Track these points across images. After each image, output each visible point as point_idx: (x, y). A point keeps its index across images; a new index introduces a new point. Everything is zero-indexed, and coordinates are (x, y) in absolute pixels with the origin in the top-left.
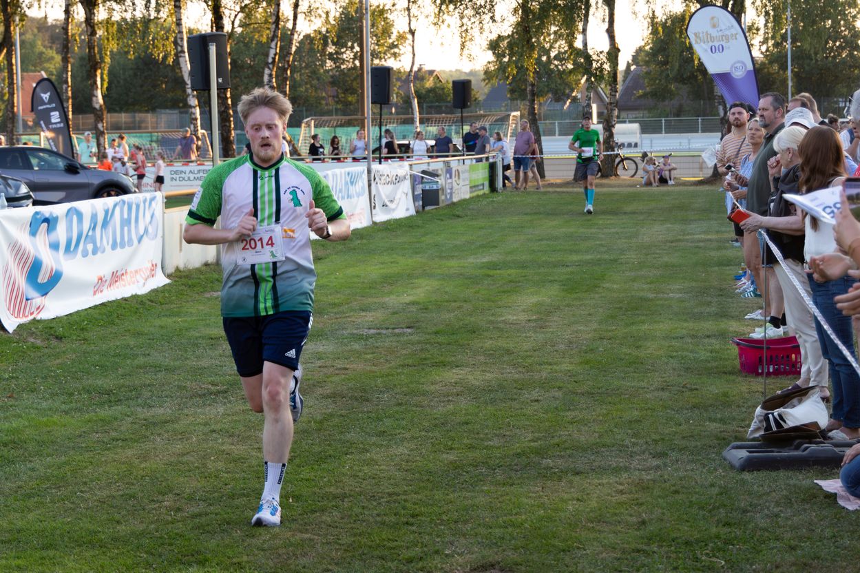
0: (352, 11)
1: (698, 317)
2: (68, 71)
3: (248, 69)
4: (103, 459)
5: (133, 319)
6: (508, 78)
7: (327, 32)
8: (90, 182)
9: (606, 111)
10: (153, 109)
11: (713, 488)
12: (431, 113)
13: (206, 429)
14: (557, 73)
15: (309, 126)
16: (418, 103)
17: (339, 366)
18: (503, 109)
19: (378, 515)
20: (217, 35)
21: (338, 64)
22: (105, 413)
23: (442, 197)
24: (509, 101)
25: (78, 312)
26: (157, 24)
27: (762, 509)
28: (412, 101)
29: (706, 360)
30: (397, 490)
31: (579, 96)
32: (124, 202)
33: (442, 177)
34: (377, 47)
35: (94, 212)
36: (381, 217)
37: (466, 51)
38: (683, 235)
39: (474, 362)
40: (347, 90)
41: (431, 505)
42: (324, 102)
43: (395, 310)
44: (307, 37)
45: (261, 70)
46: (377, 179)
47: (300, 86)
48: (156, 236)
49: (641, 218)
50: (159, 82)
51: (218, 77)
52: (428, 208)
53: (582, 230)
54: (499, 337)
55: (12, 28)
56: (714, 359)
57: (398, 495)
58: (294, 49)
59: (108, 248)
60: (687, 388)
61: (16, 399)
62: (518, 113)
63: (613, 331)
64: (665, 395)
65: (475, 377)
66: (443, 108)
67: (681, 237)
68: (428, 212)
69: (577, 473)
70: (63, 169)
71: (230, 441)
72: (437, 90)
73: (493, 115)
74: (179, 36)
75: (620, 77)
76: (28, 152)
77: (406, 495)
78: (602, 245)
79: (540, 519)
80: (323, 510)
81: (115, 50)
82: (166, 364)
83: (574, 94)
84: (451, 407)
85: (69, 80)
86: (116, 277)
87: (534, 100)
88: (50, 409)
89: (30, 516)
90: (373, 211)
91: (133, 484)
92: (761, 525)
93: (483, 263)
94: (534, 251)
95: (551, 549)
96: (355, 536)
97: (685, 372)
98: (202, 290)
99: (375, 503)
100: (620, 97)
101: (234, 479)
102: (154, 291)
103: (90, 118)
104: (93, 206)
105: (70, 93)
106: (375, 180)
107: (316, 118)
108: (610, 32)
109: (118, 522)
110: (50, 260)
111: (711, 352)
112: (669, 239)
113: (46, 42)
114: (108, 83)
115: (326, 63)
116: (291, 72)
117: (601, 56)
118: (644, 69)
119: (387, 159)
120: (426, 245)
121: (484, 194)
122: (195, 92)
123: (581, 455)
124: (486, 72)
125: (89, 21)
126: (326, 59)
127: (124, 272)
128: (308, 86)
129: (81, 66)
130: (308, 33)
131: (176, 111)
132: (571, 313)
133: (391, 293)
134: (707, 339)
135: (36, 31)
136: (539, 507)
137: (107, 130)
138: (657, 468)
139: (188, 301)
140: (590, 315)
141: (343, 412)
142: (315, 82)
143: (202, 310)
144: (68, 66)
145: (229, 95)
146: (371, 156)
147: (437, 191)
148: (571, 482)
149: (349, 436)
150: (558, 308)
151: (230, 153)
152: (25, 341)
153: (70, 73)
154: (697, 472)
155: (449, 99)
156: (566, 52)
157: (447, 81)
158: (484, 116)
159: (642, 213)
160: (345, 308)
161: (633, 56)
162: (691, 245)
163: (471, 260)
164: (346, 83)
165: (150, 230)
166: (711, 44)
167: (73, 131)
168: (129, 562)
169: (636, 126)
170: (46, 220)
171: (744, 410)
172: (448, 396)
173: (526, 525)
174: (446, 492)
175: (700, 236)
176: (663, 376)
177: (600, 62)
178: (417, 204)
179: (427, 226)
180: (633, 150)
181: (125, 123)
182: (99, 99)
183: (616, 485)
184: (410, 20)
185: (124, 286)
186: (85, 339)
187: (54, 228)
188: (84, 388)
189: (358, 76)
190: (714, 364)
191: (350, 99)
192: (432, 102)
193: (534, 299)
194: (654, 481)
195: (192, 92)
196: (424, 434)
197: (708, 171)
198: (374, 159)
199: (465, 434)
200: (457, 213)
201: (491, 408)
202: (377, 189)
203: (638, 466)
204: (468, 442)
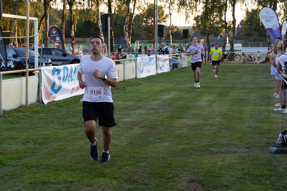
0: (152, 7)
1: (260, 105)
3: (119, 25)
4: (74, 144)
6: (201, 29)
7: (144, 13)
8: (70, 59)
9: (231, 40)
10: (89, 37)
11: (265, 159)
12: (175, 40)
14: (216, 28)
15: (137, 43)
16: (172, 36)
17: (147, 118)
18: (199, 38)
19: (159, 164)
20: (110, 14)
21: (147, 24)
22: (74, 130)
23: (179, 66)
24: (200, 36)
25: (66, 99)
26: (91, 11)
27: (281, 166)
28: (170, 36)
29: (263, 119)
30: (165, 156)
31: (223, 35)
33: (179, 60)
34: (159, 19)
35: (72, 68)
36: (160, 72)
37: (187, 20)
38: (256, 79)
40: (149, 32)
41: (176, 161)
42: (142, 36)
43: (164, 101)
44: (137, 15)
45: (123, 25)
47: (135, 30)
49: (242, 73)
50: (91, 29)
51: (110, 27)
52: (174, 69)
53: (223, 77)
54: (197, 110)
55: (47, 11)
56: (266, 118)
57: (165, 158)
58: (133, 19)
59: (76, 79)
60: (257, 127)
61: (47, 125)
62: (203, 40)
63: (232, 109)
64: (250, 129)
65: (189, 122)
66: (179, 38)
67: (255, 80)
69: (222, 153)
70: (62, 55)
72: (178, 32)
74: (98, 14)
75: (236, 29)
76: (51, 49)
77: (168, 158)
78: (229, 82)
79: (210, 167)
80: (142, 162)
81: (78, 18)
83: (221, 34)
84: (182, 131)
85: (64, 27)
86: (78, 88)
87: (208, 36)
88: (58, 128)
89: (52, 161)
90: (157, 70)
91: (83, 152)
92: (281, 171)
93: (192, 87)
94: (208, 83)
95: (214, 176)
96: (152, 170)
97: (256, 122)
99: (158, 160)
100: (236, 35)
101: (114, 151)
103: (70, 39)
104: (71, 66)
105: (64, 32)
106: (158, 60)
107: (140, 40)
108: (233, 15)
109: (78, 163)
110: (58, 82)
111: (265, 116)
112: (251, 80)
113: (57, 16)
114: (76, 29)
115: (143, 23)
116: (132, 26)
117: (230, 22)
118: (244, 27)
119: (162, 54)
120: (174, 81)
123: (223, 147)
124: (193, 27)
125: (70, 10)
128: (137, 30)
129: (67, 23)
130: (138, 14)
132: (220, 103)
133: (162, 95)
134: (263, 112)
135: (54, 12)
136: (210, 163)
137: (75, 43)
138: (248, 152)
140: (226, 103)
141: (148, 132)
142: (139, 29)
144: (64, 23)
145: (113, 33)
147: (177, 64)
148: (220, 156)
149: (150, 139)
150: (216, 101)
151: (113, 51)
152: (50, 107)
153: (64, 25)
154: (260, 154)
155: (181, 35)
156: (219, 21)
157: (181, 30)
159: (242, 72)
160: (148, 99)
161: (240, 23)
162: (258, 82)
163: (188, 85)
164: (149, 30)
166: (266, 19)
167: (64, 43)
168: (82, 176)
169: (240, 45)
170: (57, 70)
171: (275, 135)
172: (181, 128)
173: (206, 169)
174: (180, 157)
175: (262, 80)
176: (249, 123)
177: (230, 24)
178: (171, 68)
179: (174, 75)
180: (239, 52)
181: (81, 41)
182: (73, 33)
183: (234, 157)
184: (170, 10)
185: (80, 91)
186: (68, 107)
187: (60, 73)
188: (68, 122)
189: (153, 28)
190: (266, 120)
191: (150, 35)
192: (176, 36)
193: (208, 98)
194: (246, 156)
195: (102, 32)
196: (173, 139)
197: (264, 59)
198: (158, 53)
199: (186, 140)
200: (184, 71)
201: (194, 132)
202: (159, 63)
203: (241, 151)
204: (187, 142)
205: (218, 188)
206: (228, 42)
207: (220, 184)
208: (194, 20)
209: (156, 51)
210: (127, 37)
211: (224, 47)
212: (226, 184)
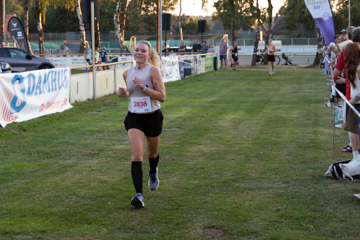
1: (305, 125)
2: (27, 14)
3: (106, 14)
4: (46, 181)
5: (57, 123)
6: (223, 19)
8: (37, 63)
9: (266, 35)
10: (64, 32)
11: (309, 197)
12: (188, 35)
13: (90, 169)
14: (244, 17)
15: (133, 40)
16: (183, 30)
18: (220, 33)
19: (165, 205)
21: (147, 12)
22: (46, 161)
23: (193, 72)
24: (223, 30)
25: (33, 119)
27: (330, 206)
28: (180, 29)
29: (308, 143)
30: (172, 195)
31: (255, 28)
32: (53, 71)
33: (193, 63)
34: (164, 5)
35: (40, 75)
36: (165, 80)
37: (204, 7)
38: (300, 90)
39: (206, 143)
40: (150, 24)
41: (187, 202)
42: (140, 29)
43: (172, 120)
45: (112, 15)
46: (164, 63)
47: (130, 22)
48: (67, 86)
49: (281, 82)
50: (67, 20)
51: (95, 17)
52: (186, 77)
53: (255, 87)
54: (217, 132)
56: (311, 143)
57: (173, 197)
58: (127, 5)
59: (46, 91)
60: (299, 155)
61: (7, 156)
62: (227, 35)
63: (266, 130)
64: (289, 158)
65: (207, 149)
66: (194, 33)
67: (299, 91)
68: (187, 78)
69: (250, 190)
70: (25, 57)
71: (100, 174)
72: (191, 25)
73: (216, 36)
75: (273, 20)
76: (9, 50)
77: (176, 197)
78: (263, 94)
79: (234, 208)
81: (48, 5)
82: (72, 142)
83: (252, 27)
84: (196, 161)
85: (27, 18)
86: (49, 104)
87: (234, 30)
88: (22, 160)
89: (15, 204)
91: (58, 191)
92: (329, 212)
93: (210, 101)
94: (233, 96)
95: (239, 220)
96: (154, 214)
97: (298, 148)
98: (87, 111)
99: (163, 201)
100: (273, 29)
102: (65, 111)
103: (37, 35)
104: (39, 73)
105: (27, 24)
106: (163, 63)
107: (137, 36)
110: (21, 97)
112: (293, 91)
113: (16, 1)
114: (46, 20)
115: (141, 12)
116: (126, 16)
117: (265, 10)
118: (284, 16)
119: (168, 55)
120: (186, 93)
121: (211, 71)
122: (83, 24)
123: (252, 182)
124: (213, 17)
126: (141, 10)
127: (53, 102)
128: (133, 22)
129: (32, 12)
131: (74, 33)
132: (249, 123)
134: (309, 135)
136: (233, 203)
137: (44, 40)
138: (285, 188)
139: (81, 115)
140: (258, 123)
142: (136, 20)
143: (87, 119)
144: (27, 12)
145: (98, 25)
146: (162, 53)
147: (190, 69)
148: (248, 193)
150: (243, 120)
152: (10, 131)
153: (28, 15)
154: (303, 190)
155: (196, 29)
156: (249, 8)
157: (196, 21)
158: (212, 36)
159: (281, 80)
161: (279, 10)
162: (303, 94)
163: (205, 99)
164: (151, 21)
165: (64, 84)
166: (314, 5)
167: (29, 40)
169: (280, 42)
170: (19, 79)
171: (324, 164)
172: (195, 157)
174: (194, 196)
175: (307, 90)
176: (289, 149)
177: (264, 12)
178: (181, 75)
179: (186, 84)
181: (51, 37)
182: (40, 26)
183: (267, 194)
185: (53, 108)
186: (36, 131)
187: (22, 81)
188: (36, 151)
189: (155, 18)
190: (311, 145)
191: (152, 28)
192: (188, 30)
193: (233, 117)
194: (283, 193)
195: (82, 24)
196: (184, 172)
197: (312, 62)
198: (163, 54)
199: (202, 173)
200: (199, 79)
201: (213, 162)
202: (164, 68)
203: (277, 187)
204: (203, 176)
205: (245, 235)
206: (261, 38)
207: (247, 230)
208: (214, 6)
209: (160, 51)
210: (119, 31)
211: (256, 45)
212: (256, 230)
